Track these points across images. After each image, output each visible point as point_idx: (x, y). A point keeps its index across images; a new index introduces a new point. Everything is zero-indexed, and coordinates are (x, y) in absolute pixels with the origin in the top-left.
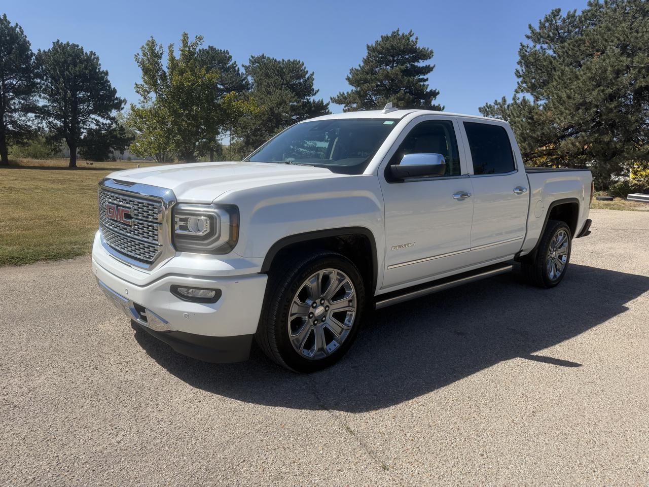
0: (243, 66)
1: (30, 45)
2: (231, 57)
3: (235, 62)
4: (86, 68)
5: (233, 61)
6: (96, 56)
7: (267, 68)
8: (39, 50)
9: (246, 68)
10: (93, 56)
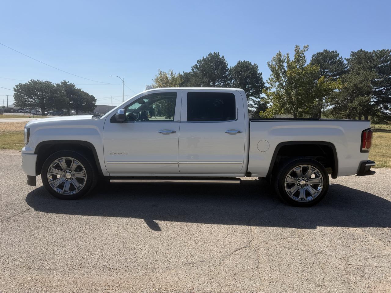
0: (345, 59)
1: (228, 65)
2: (339, 54)
3: (341, 57)
4: (250, 73)
5: (340, 57)
6: (257, 65)
7: (359, 58)
8: (231, 67)
9: (347, 60)
10: (255, 66)
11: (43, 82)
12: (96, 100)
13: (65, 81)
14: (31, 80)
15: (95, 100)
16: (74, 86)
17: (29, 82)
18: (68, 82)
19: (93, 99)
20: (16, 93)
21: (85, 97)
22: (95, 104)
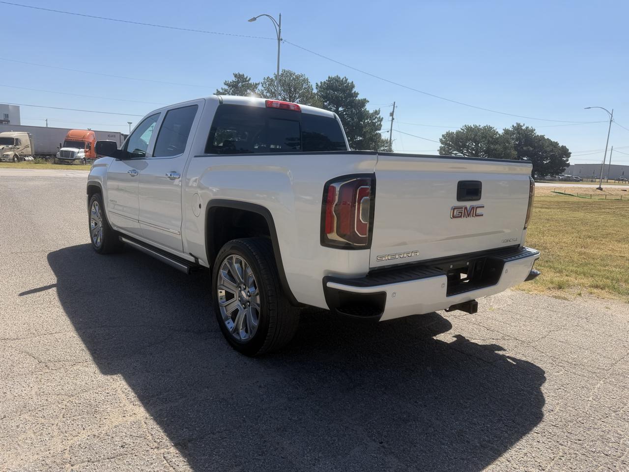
11: (480, 127)
12: (570, 153)
13: (519, 125)
14: (465, 126)
15: (568, 155)
16: (533, 131)
17: (462, 129)
18: (524, 124)
19: (565, 152)
20: (443, 146)
21: (548, 149)
22: (568, 160)
